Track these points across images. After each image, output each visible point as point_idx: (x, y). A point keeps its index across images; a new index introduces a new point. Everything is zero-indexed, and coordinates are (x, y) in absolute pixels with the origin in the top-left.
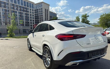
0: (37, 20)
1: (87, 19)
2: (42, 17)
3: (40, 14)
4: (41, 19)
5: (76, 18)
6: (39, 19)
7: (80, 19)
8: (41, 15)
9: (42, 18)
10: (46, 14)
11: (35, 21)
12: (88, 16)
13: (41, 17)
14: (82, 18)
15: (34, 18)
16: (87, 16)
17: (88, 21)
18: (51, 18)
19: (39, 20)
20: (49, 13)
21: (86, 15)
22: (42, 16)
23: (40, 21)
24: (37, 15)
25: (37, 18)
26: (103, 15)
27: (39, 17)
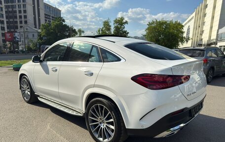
0: (11, 20)
1: (124, 27)
2: (25, 14)
3: (19, 7)
4: (23, 19)
5: (104, 25)
6: (18, 20)
7: (111, 26)
8: (22, 9)
9: (25, 17)
10: (34, 7)
11: (7, 22)
12: (126, 22)
13: (23, 14)
14: (116, 25)
15: (5, 16)
16: (124, 21)
17: (125, 32)
18: (48, 20)
19: (19, 22)
20: (41, 6)
21: (122, 19)
22: (25, 11)
23: (21, 25)
24: (10, 10)
25: (11, 17)
26: (152, 24)
27: (18, 15)
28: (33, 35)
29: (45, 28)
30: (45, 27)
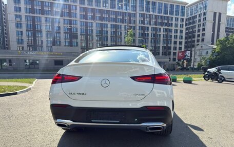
3: (198, 27)
4: (201, 38)
6: (196, 39)
8: (201, 28)
9: (203, 35)
10: (214, 23)
11: (185, 43)
20: (223, 21)
22: (204, 30)
23: (198, 43)
24: (190, 31)
25: (190, 38)
27: (197, 34)
28: (207, 53)
29: (221, 44)
30: (221, 42)
